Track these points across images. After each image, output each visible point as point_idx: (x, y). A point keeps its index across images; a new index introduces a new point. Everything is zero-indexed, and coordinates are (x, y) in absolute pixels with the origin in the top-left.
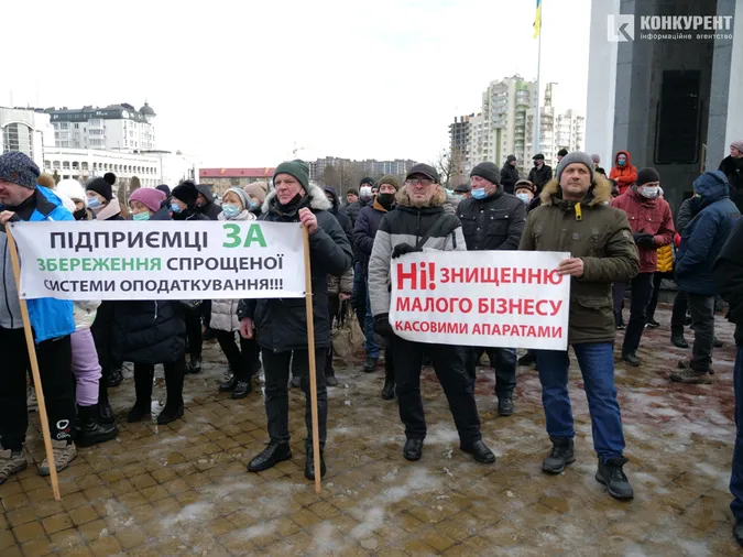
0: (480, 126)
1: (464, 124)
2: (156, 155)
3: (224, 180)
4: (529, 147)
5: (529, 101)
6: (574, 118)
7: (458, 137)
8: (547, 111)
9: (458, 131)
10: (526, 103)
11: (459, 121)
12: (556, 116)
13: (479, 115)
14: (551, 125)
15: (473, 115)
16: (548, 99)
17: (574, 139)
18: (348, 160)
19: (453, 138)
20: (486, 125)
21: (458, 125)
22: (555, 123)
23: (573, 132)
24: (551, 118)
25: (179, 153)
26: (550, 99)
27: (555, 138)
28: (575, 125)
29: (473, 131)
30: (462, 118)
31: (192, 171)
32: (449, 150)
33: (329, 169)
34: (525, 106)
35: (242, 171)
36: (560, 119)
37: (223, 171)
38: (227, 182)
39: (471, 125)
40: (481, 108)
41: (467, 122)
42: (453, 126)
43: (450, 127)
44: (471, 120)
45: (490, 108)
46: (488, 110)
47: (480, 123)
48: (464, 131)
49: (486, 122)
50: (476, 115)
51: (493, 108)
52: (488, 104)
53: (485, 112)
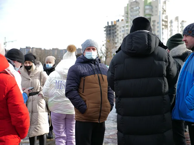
0: (123, 27)
1: (113, 26)
5: (152, 11)
6: (180, 21)
7: (110, 34)
9: (110, 30)
10: (150, 13)
11: (110, 24)
12: (169, 21)
13: (122, 20)
14: (167, 26)
15: (118, 21)
18: (40, 49)
19: (107, 34)
20: (127, 26)
21: (110, 27)
22: (169, 25)
24: (166, 22)
26: (165, 11)
29: (120, 30)
30: (112, 22)
32: (105, 42)
34: (151, 15)
36: (171, 22)
39: (118, 26)
40: (123, 16)
41: (115, 25)
42: (106, 27)
43: (104, 28)
44: (118, 24)
45: (129, 16)
46: (128, 18)
47: (123, 25)
48: (113, 30)
49: (127, 24)
50: (120, 21)
51: (131, 16)
52: (128, 14)
53: (126, 18)
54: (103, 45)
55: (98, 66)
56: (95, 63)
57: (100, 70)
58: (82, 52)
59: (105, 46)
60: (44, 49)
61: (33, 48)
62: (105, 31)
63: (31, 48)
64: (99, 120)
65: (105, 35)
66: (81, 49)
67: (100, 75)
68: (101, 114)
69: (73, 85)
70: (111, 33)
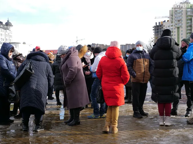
0: (169, 27)
1: (160, 26)
9: (158, 29)
11: (158, 24)
13: (168, 21)
15: (165, 21)
18: (103, 45)
20: (172, 26)
21: (158, 26)
25: (24, 43)
30: (159, 23)
34: (191, 16)
39: (164, 26)
40: (169, 18)
41: (162, 25)
42: (155, 27)
43: (153, 27)
44: (164, 24)
45: (174, 17)
46: (172, 19)
47: (168, 25)
48: (160, 29)
49: (172, 24)
50: (166, 21)
51: (175, 17)
52: (172, 16)
53: (171, 20)
54: (152, 41)
55: (143, 54)
56: (142, 53)
57: (144, 56)
58: (135, 47)
59: (154, 42)
60: (106, 45)
61: (97, 44)
62: (153, 30)
63: (96, 44)
64: (143, 82)
65: (154, 33)
66: (134, 44)
67: (144, 59)
68: (144, 79)
69: (129, 63)
70: (158, 31)
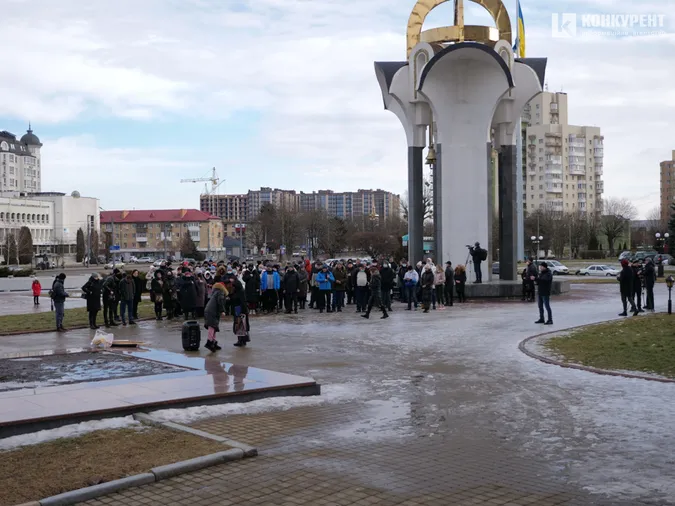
2: (48, 198)
3: (127, 227)
4: (532, 177)
5: (529, 116)
6: (589, 138)
8: (553, 129)
12: (565, 136)
14: (560, 147)
16: (555, 114)
17: (592, 165)
23: (589, 156)
24: (559, 138)
25: (75, 195)
26: (557, 114)
27: (566, 164)
28: (591, 147)
31: (92, 217)
33: (267, 209)
35: (152, 214)
36: (570, 140)
37: (125, 215)
38: (130, 229)
